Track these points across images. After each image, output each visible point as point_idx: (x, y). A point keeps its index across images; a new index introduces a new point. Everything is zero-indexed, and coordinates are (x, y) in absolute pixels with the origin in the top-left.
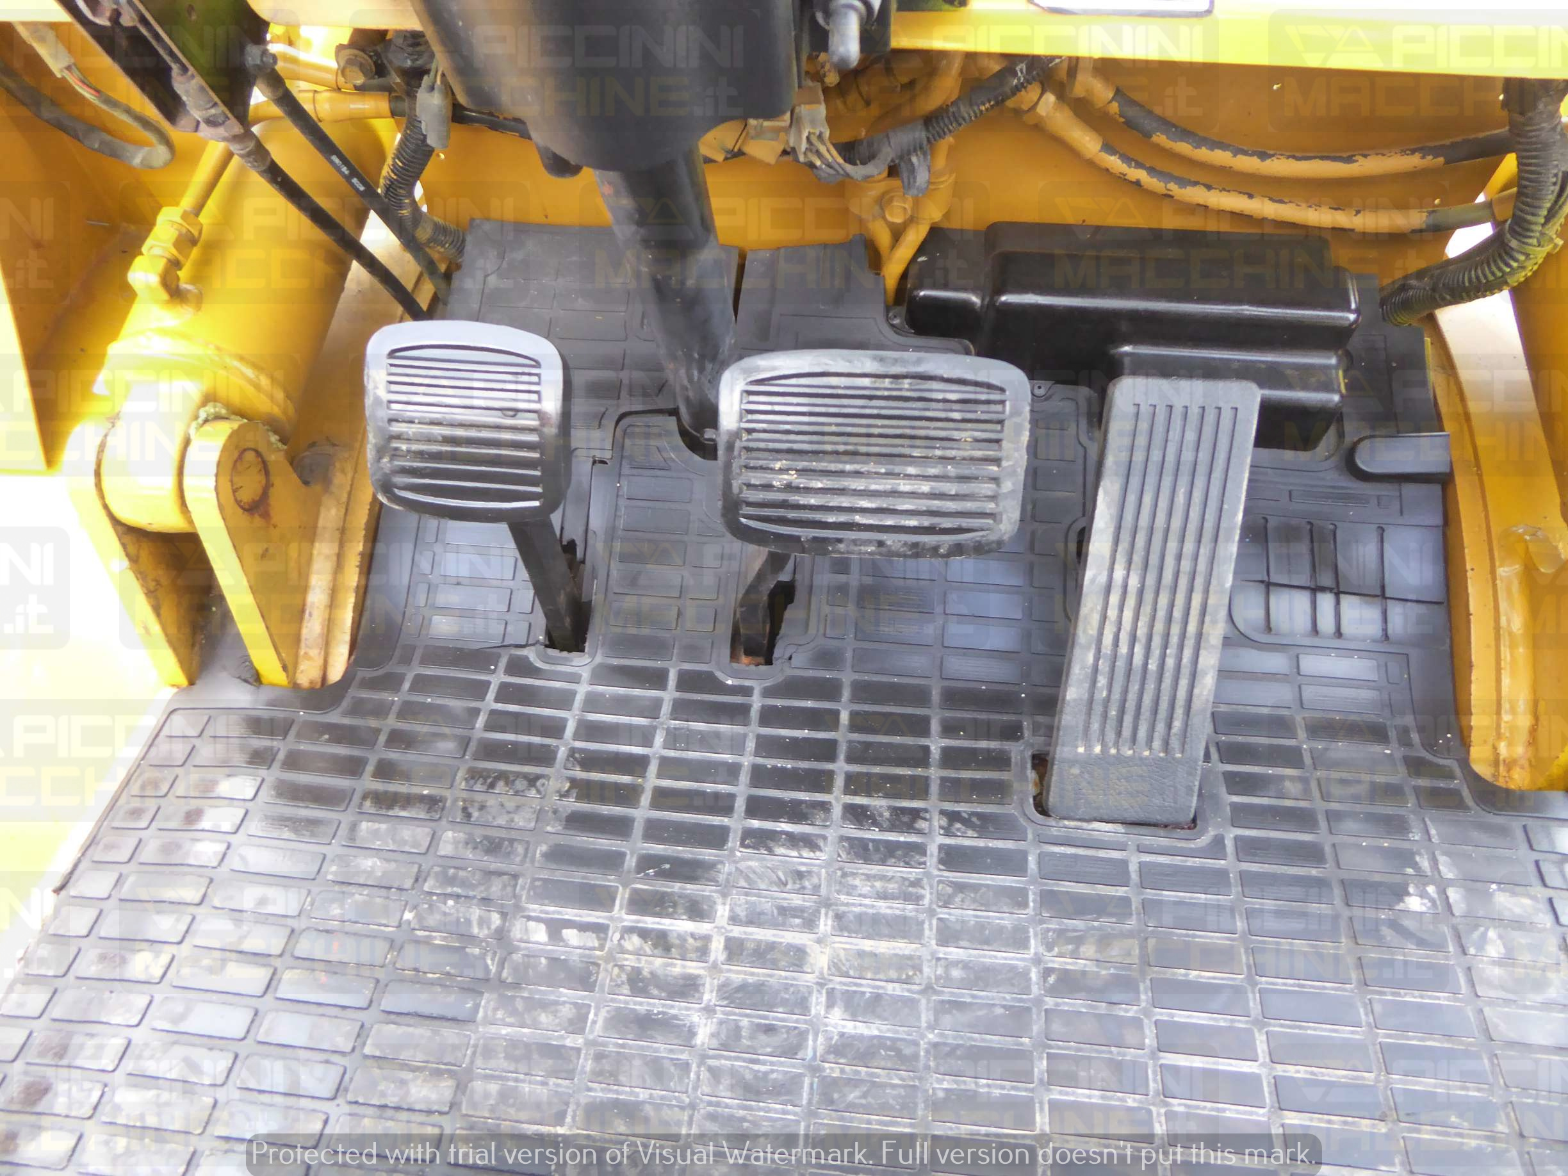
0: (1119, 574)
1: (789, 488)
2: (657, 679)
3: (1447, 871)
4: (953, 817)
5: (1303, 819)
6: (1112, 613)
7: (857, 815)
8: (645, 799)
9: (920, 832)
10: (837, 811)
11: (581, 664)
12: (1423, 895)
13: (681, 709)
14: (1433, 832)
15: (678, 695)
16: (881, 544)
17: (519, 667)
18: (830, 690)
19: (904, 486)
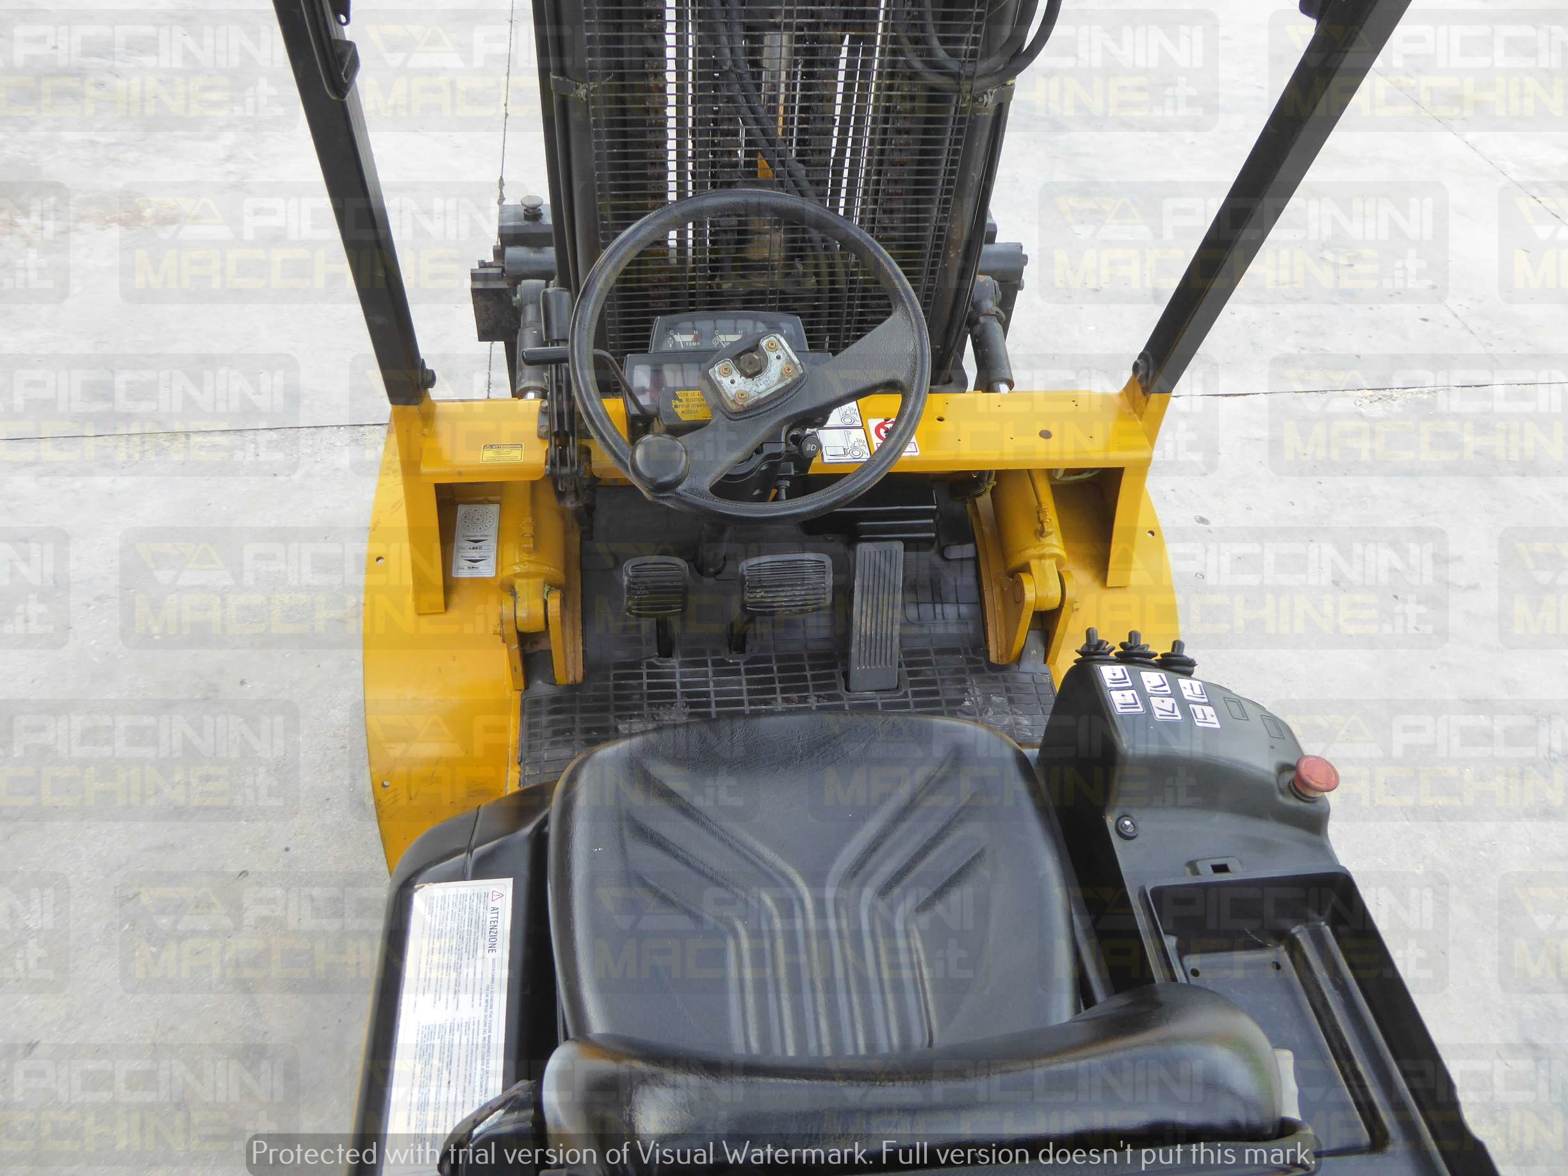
0: (864, 608)
1: (762, 597)
2: (704, 664)
3: (977, 693)
4: (819, 696)
5: (933, 682)
6: (863, 621)
7: (786, 700)
8: (713, 705)
9: (808, 703)
10: (780, 700)
11: (675, 662)
12: (970, 700)
13: (715, 674)
14: (974, 681)
15: (713, 668)
16: (791, 611)
17: (651, 666)
18: (769, 660)
19: (797, 593)
